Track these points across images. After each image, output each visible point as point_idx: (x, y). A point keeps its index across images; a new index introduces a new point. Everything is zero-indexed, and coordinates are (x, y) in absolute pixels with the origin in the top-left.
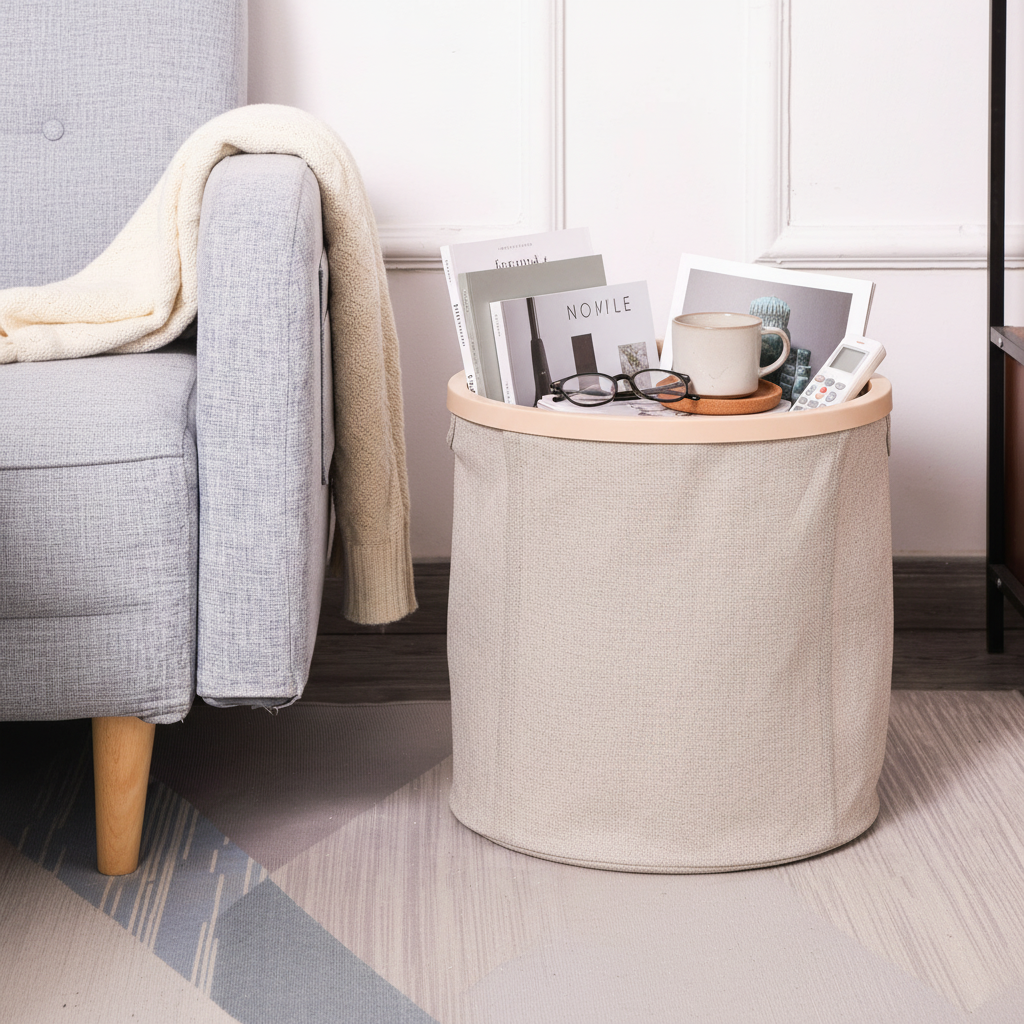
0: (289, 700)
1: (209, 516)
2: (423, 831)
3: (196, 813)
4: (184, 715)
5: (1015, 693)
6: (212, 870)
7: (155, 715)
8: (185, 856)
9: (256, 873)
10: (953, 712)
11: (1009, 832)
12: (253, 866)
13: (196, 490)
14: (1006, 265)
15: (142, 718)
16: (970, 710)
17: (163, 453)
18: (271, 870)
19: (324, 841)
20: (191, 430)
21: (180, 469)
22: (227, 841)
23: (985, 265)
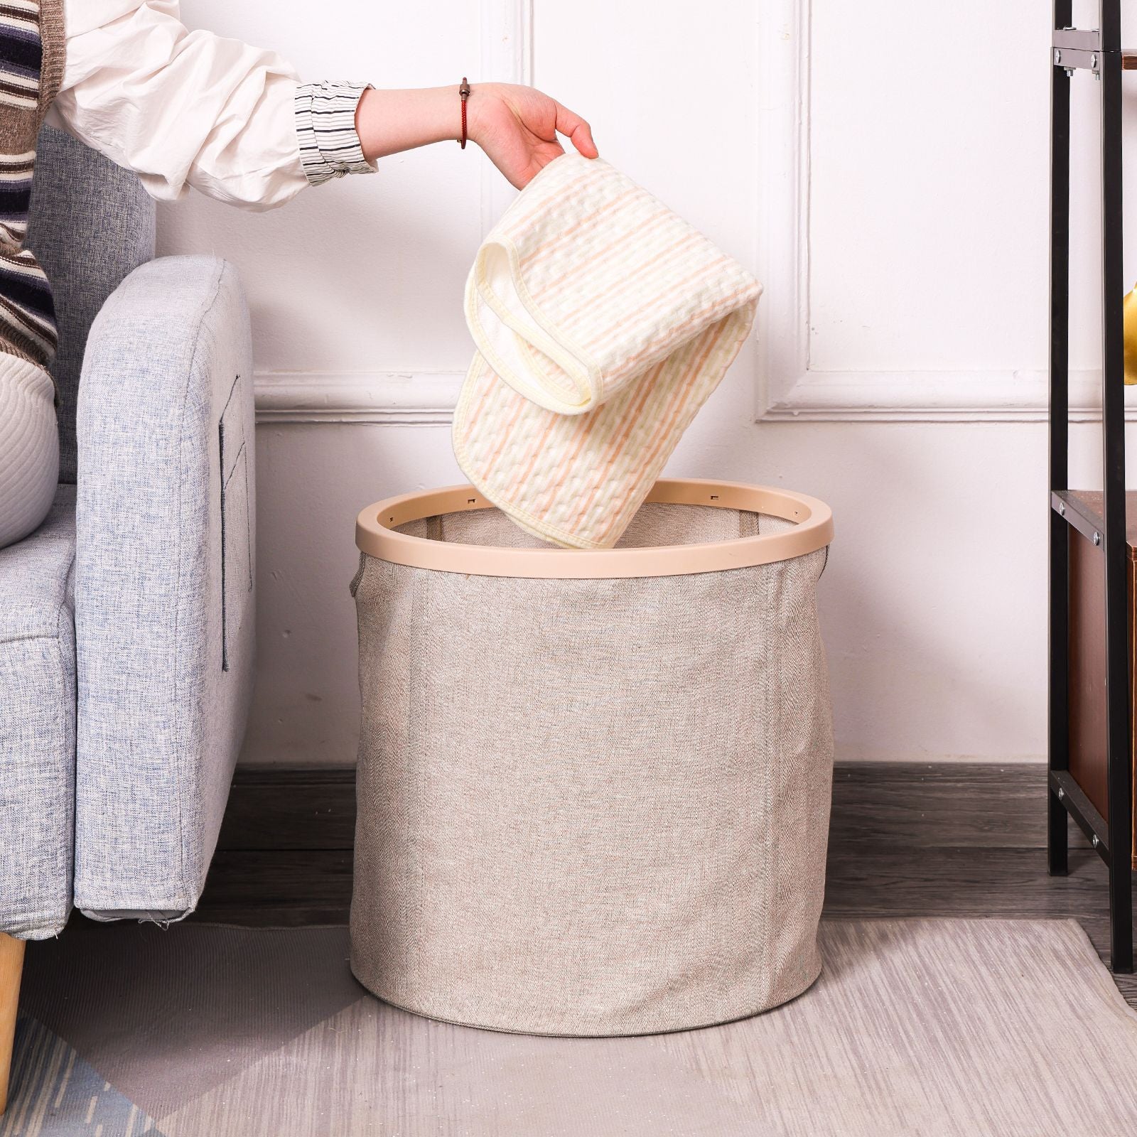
0: (183, 912)
1: (88, 705)
2: (337, 1078)
3: (74, 1053)
4: (60, 929)
5: (1072, 923)
6: (88, 1120)
7: (23, 930)
8: (57, 1104)
9: (140, 1119)
10: (995, 943)
11: (1046, 1075)
12: (138, 1113)
13: (73, 673)
14: (1070, 417)
15: (10, 933)
16: (1015, 940)
17: (34, 632)
18: (157, 1119)
19: (220, 1087)
20: (68, 604)
21: (54, 652)
22: (107, 1086)
23: (1047, 417)
